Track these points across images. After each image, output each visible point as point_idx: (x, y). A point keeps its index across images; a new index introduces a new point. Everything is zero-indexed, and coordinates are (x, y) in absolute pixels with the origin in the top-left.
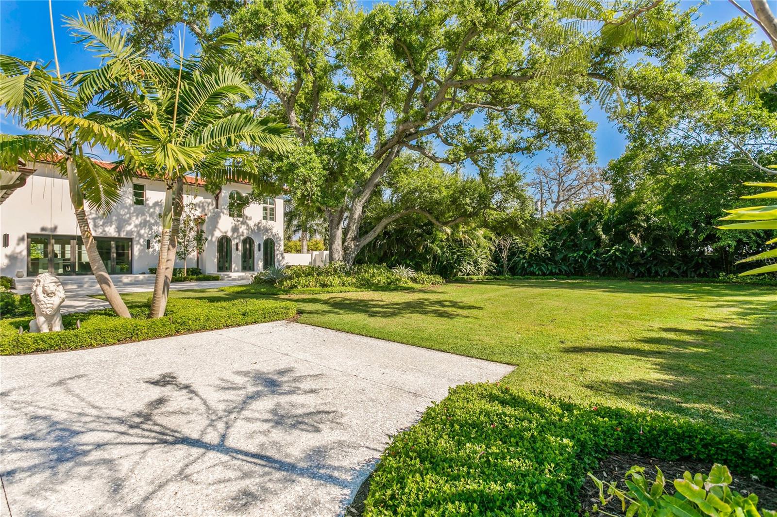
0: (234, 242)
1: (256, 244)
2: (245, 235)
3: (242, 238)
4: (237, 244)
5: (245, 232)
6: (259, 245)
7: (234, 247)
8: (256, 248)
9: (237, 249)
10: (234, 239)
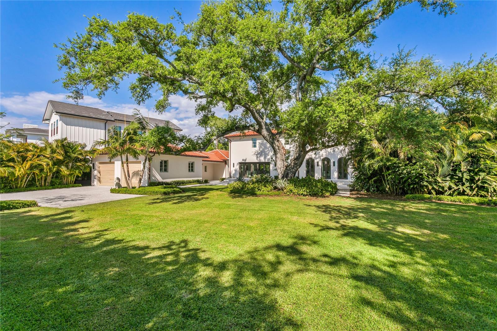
0: (316, 161)
1: (332, 161)
2: (324, 156)
3: (322, 158)
4: (318, 162)
5: (324, 154)
6: (334, 162)
7: (316, 164)
8: (332, 164)
9: (318, 165)
10: (316, 159)
